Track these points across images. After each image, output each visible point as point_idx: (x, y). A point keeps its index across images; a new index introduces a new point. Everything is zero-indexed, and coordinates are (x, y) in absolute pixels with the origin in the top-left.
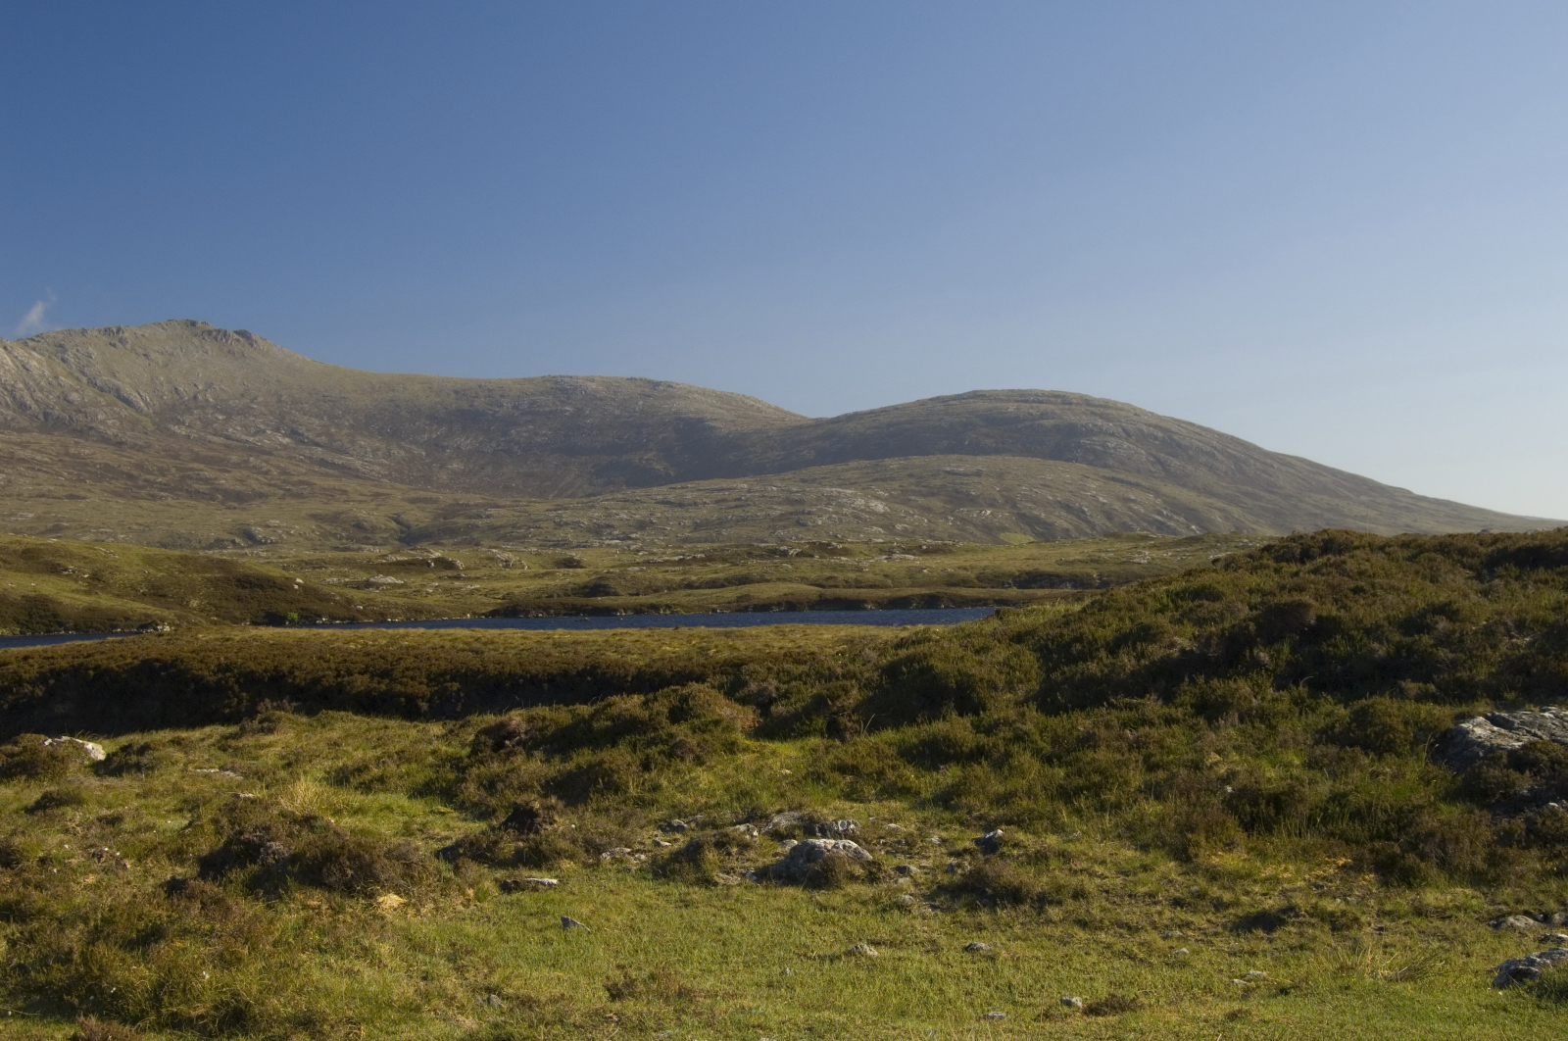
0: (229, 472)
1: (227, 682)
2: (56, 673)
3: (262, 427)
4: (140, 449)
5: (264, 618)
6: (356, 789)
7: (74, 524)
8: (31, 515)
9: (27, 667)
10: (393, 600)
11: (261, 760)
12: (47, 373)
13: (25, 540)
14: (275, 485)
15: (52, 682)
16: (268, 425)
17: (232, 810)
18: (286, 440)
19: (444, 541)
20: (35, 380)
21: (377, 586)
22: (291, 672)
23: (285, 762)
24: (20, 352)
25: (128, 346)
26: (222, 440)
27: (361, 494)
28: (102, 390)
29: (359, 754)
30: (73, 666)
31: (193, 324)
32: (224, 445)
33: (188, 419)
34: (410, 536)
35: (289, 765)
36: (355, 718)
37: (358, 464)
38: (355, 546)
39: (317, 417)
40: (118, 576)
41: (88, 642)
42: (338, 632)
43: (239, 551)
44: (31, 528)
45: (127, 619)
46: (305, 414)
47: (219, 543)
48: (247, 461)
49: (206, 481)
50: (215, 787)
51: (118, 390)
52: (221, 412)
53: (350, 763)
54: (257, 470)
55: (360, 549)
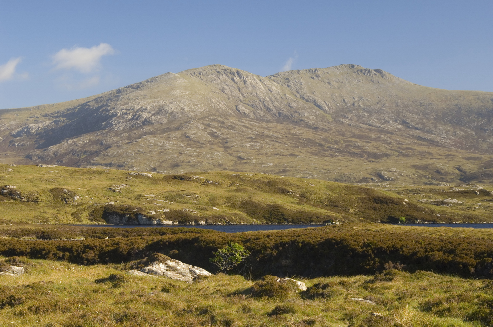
0: (370, 143)
1: (368, 252)
2: (283, 244)
3: (388, 119)
4: (326, 131)
5: (388, 219)
6: (435, 314)
7: (293, 169)
8: (272, 164)
9: (269, 240)
10: (456, 212)
11: (385, 295)
12: (280, 93)
13: (269, 177)
14: (394, 150)
15: (281, 248)
16: (391, 119)
17: (370, 321)
18: (400, 127)
19: (485, 181)
20: (274, 96)
21: (447, 204)
22: (401, 248)
23: (398, 297)
24: (267, 82)
25: (320, 78)
26: (367, 126)
27: (440, 155)
28: (307, 101)
29: (437, 295)
30: (291, 241)
31: (353, 66)
32: (368, 129)
33: (349, 116)
34: (466, 178)
35: (400, 299)
36: (435, 275)
37: (438, 139)
38: (436, 183)
39: (416, 114)
40: (314, 196)
41: (299, 229)
42: (426, 228)
43: (375, 184)
44: (272, 170)
45: (318, 217)
46: (410, 113)
47: (365, 180)
48: (380, 137)
49: (359, 147)
50: (361, 308)
51: (315, 101)
52: (367, 112)
53: (432, 300)
54: (385, 142)
55: (438, 184)
